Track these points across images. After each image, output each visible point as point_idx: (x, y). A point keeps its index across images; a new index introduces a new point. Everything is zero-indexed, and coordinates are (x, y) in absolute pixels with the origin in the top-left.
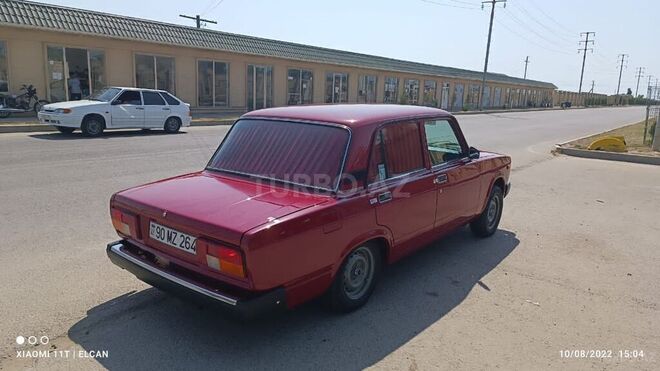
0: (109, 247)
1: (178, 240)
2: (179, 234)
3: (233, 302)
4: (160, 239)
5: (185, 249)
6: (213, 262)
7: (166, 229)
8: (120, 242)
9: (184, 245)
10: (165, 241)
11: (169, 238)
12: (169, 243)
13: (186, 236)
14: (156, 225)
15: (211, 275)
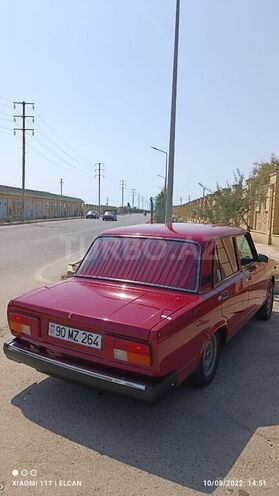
0: (6, 346)
1: (80, 337)
2: (81, 332)
3: (143, 387)
4: (60, 337)
5: (87, 345)
6: (121, 355)
7: (67, 329)
8: (14, 340)
9: (86, 341)
10: (66, 338)
11: (71, 336)
12: (70, 340)
13: (88, 334)
14: (56, 326)
15: (117, 366)
